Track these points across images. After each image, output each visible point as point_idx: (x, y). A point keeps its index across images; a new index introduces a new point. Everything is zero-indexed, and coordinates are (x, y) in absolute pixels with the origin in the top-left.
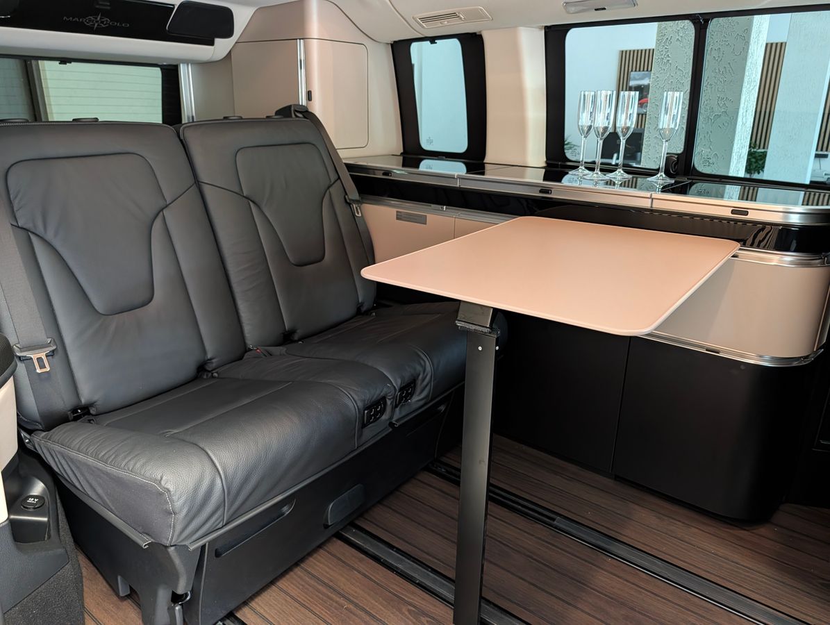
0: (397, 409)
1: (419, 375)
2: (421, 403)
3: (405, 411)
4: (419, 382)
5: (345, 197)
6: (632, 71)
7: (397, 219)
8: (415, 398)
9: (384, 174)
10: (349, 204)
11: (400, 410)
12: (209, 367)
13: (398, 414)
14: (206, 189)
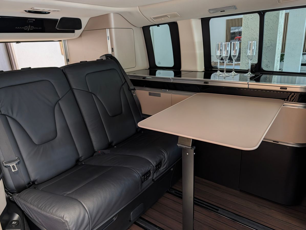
0: (155, 174)
1: (163, 159)
2: (164, 170)
3: (158, 174)
4: (163, 162)
5: (128, 88)
6: (231, 27)
7: (149, 95)
8: (161, 168)
9: (143, 78)
10: (131, 91)
11: (156, 174)
12: (81, 160)
13: (155, 176)
14: (75, 91)
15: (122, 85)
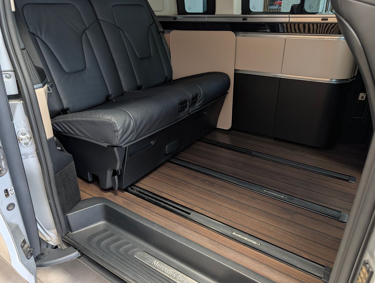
0: (191, 108)
1: (198, 94)
2: (199, 107)
3: (194, 109)
4: (198, 97)
5: (157, 30)
8: (197, 105)
9: (174, 19)
10: (159, 33)
11: (192, 109)
12: (111, 98)
13: (191, 110)
14: (101, 22)
15: (150, 26)
